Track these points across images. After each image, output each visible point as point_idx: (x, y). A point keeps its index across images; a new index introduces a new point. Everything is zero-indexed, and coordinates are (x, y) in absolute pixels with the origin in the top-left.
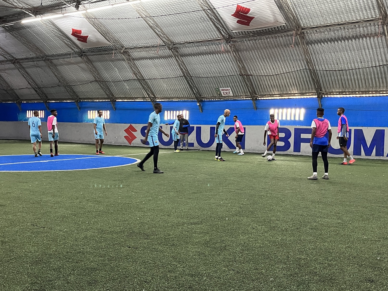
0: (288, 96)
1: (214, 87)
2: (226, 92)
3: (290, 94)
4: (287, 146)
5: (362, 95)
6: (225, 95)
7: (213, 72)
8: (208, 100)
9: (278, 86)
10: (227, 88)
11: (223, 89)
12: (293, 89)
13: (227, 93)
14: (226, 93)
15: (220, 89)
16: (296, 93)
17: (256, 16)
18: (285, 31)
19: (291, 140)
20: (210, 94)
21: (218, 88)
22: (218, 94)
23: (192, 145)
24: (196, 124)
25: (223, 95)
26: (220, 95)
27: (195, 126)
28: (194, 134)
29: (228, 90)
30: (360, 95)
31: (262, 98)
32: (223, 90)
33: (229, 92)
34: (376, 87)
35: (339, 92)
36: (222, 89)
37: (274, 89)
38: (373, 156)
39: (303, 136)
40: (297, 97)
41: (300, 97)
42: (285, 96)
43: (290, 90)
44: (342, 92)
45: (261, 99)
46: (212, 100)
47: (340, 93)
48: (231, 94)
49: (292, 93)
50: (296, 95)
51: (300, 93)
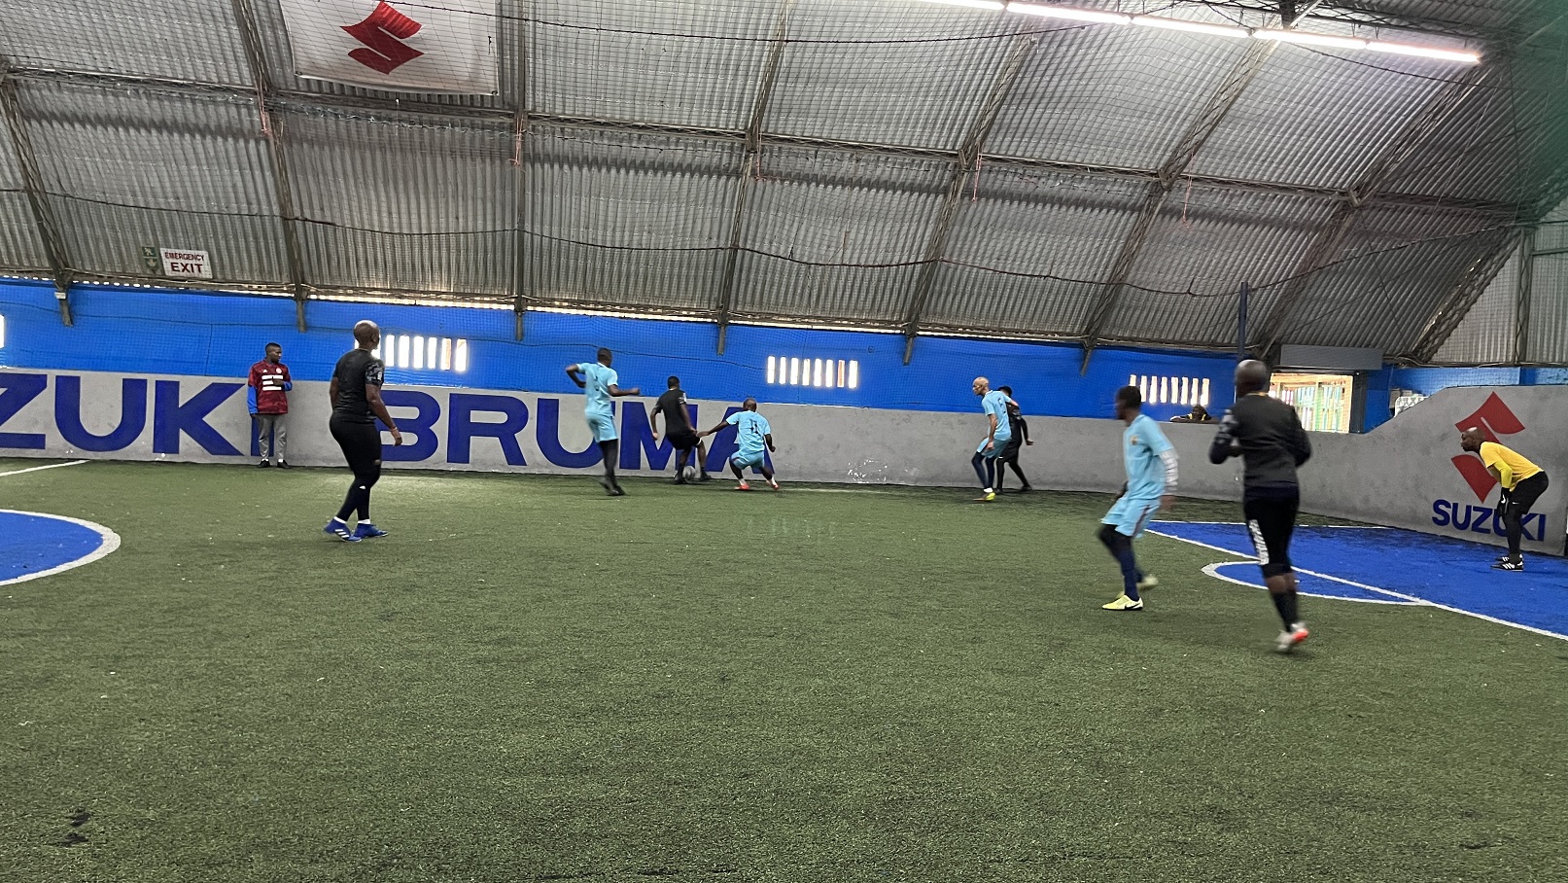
0: (414, 298)
1: (136, 242)
2: (184, 262)
3: (422, 292)
4: (428, 445)
5: (627, 315)
6: (174, 274)
7: (148, 190)
8: (97, 283)
9: (390, 265)
10: (193, 252)
11: (177, 251)
12: (436, 277)
13: (189, 267)
14: (185, 267)
15: (163, 251)
16: (444, 293)
17: (431, 52)
18: (470, 112)
19: (441, 428)
20: (111, 262)
21: (152, 249)
22: (148, 266)
23: (37, 441)
24: (54, 368)
25: (169, 272)
26: (154, 271)
27: (52, 375)
28: (45, 401)
29: (195, 257)
30: (623, 315)
31: (322, 297)
32: (173, 256)
33: (199, 265)
34: (668, 297)
35: (573, 302)
36: (169, 251)
37: (372, 273)
38: (668, 471)
39: (477, 417)
40: (442, 304)
41: (450, 304)
42: (408, 298)
43: (424, 280)
44: (579, 302)
45: (318, 300)
46: (117, 284)
47: (572, 304)
48: (206, 272)
49: (430, 289)
50: (444, 296)
51: (455, 293)
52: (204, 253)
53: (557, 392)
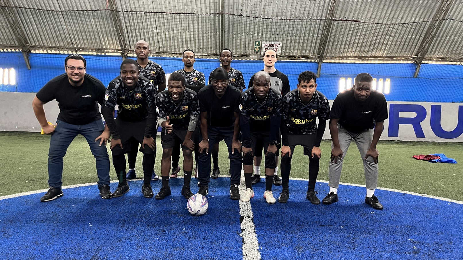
1: (253, 39)
9: (360, 44)
10: (276, 43)
11: (269, 43)
12: (379, 50)
16: (380, 57)
20: (241, 49)
26: (257, 53)
35: (442, 58)
36: (266, 43)
37: (350, 49)
39: (403, 115)
51: (386, 57)
52: (281, 43)
53: (440, 102)
